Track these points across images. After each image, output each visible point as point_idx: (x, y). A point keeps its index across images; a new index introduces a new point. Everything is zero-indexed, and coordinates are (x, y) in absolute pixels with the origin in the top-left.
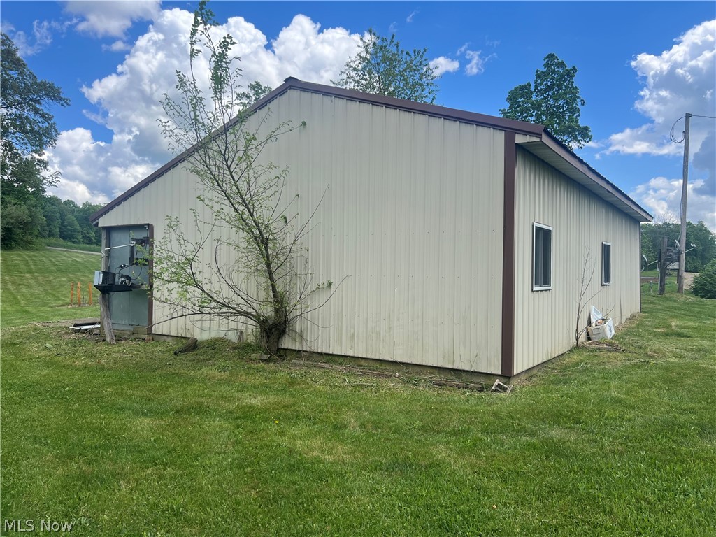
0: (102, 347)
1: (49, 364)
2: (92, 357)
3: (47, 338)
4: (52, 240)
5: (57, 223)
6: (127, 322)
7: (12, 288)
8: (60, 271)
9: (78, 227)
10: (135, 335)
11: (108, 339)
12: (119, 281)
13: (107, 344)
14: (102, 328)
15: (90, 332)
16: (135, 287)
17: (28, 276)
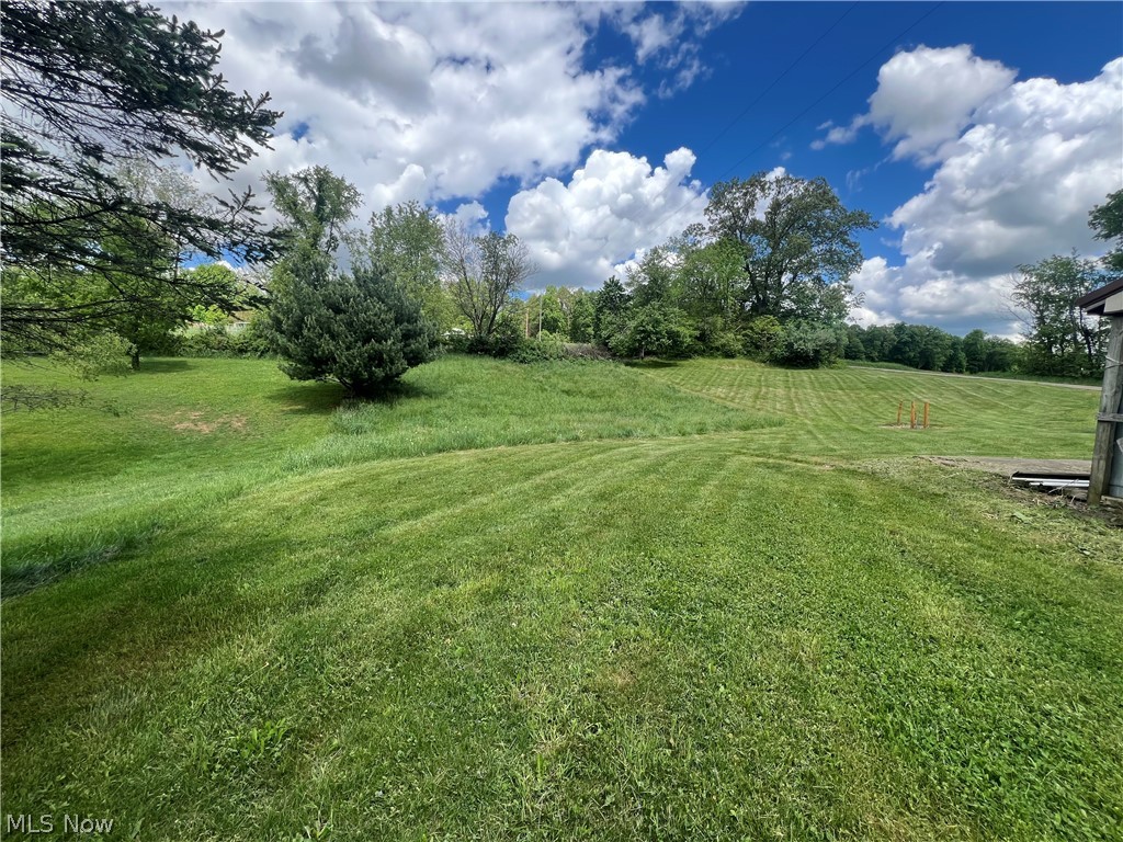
7: (828, 403)
8: (869, 388)
9: (862, 349)
17: (840, 392)
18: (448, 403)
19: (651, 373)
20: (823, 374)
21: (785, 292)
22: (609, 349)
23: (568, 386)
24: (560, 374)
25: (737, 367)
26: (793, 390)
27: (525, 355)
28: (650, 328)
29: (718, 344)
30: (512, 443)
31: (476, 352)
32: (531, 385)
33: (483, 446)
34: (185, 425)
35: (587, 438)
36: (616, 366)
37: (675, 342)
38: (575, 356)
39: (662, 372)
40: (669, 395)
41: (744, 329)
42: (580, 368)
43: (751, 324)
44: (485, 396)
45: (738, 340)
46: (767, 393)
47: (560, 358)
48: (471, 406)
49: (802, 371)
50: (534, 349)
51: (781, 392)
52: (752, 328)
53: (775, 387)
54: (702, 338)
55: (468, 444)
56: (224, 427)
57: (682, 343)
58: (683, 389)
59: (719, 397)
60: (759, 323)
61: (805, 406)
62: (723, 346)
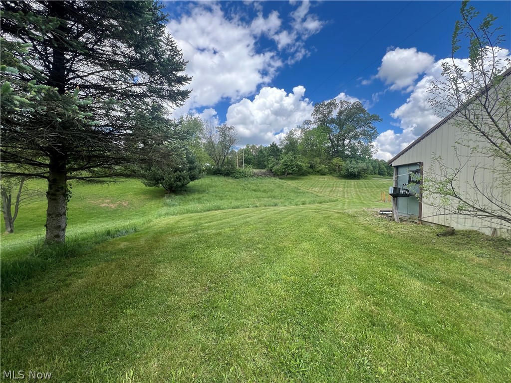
0: (392, 224)
1: (366, 229)
2: (386, 228)
3: (368, 216)
4: (375, 175)
5: (377, 169)
6: (406, 213)
7: (359, 193)
8: (377, 187)
10: (411, 220)
11: (396, 220)
12: (402, 192)
13: (395, 222)
14: (393, 214)
15: (387, 215)
16: (412, 195)
17: (365, 189)
18: (207, 195)
19: (289, 182)
20: (361, 182)
21: (346, 148)
22: (272, 172)
23: (255, 188)
24: (252, 183)
25: (326, 179)
26: (346, 188)
27: (237, 175)
28: (289, 163)
29: (318, 169)
30: (234, 208)
31: (217, 174)
32: (240, 187)
33: (223, 209)
34: (104, 205)
35: (260, 206)
36: (275, 180)
37: (299, 169)
38: (258, 176)
39: (294, 182)
40: (296, 191)
41: (329, 163)
42: (260, 180)
43: (332, 161)
44: (221, 192)
45: (326, 168)
46: (335, 190)
47: (252, 176)
48: (216, 196)
49: (352, 181)
50: (241, 173)
51: (341, 189)
52: (332, 163)
53: (339, 187)
54: (311, 167)
55: (218, 208)
56: (120, 205)
57: (303, 169)
58: (302, 189)
59: (316, 192)
60: (336, 160)
61: (349, 195)
62: (321, 170)
